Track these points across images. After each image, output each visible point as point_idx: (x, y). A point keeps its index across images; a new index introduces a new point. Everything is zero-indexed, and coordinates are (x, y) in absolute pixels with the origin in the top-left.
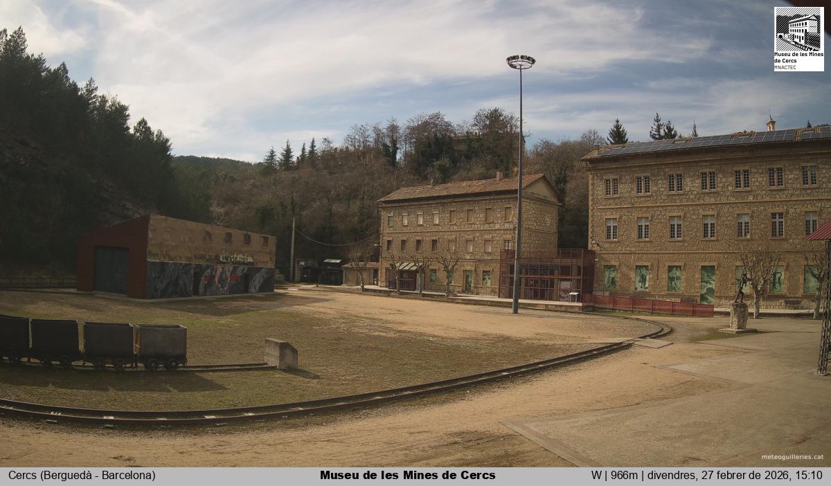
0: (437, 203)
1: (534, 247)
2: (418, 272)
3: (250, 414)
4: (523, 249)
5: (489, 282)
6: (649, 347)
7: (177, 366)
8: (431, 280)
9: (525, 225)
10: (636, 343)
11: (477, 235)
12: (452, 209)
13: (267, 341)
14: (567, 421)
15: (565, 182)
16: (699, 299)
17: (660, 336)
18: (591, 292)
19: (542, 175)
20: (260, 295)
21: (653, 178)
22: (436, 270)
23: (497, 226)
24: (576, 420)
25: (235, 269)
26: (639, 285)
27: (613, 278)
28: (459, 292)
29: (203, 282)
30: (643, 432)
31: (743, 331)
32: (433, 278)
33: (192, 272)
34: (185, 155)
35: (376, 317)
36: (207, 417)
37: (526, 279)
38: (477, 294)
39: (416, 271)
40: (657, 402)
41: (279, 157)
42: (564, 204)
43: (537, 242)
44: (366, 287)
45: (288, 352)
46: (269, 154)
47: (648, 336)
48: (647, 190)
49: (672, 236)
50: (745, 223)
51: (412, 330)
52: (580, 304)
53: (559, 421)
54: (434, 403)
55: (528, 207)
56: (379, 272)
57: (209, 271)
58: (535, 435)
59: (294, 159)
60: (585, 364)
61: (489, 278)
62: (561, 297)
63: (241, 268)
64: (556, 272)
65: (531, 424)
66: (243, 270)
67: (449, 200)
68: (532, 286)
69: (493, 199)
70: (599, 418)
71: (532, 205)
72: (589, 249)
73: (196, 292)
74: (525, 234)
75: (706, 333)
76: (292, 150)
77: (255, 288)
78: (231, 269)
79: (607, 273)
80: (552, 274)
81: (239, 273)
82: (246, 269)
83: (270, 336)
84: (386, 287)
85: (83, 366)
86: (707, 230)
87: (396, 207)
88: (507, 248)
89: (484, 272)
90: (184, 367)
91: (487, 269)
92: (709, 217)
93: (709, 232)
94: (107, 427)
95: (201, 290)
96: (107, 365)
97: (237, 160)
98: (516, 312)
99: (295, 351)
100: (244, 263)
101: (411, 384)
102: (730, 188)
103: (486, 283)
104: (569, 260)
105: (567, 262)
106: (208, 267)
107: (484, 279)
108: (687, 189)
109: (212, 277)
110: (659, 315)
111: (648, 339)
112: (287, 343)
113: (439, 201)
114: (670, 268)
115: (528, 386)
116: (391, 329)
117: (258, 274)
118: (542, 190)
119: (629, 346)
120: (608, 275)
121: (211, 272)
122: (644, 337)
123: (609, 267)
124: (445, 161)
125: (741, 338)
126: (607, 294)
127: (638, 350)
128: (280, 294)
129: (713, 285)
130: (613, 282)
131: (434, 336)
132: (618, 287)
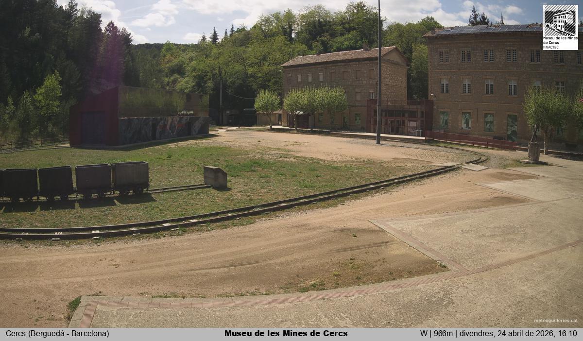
0: (322, 67)
1: (390, 97)
2: (310, 115)
3: (195, 221)
4: (383, 99)
5: (360, 121)
6: (472, 170)
7: (143, 191)
8: (319, 121)
9: (384, 82)
10: (463, 167)
11: (351, 88)
12: (333, 71)
13: (205, 168)
14: (416, 221)
15: (411, 53)
16: (506, 138)
17: (479, 163)
18: (431, 129)
19: (394, 47)
20: (199, 136)
21: (473, 51)
22: (322, 114)
23: (364, 82)
24: (422, 220)
25: (181, 119)
26: (464, 126)
27: (446, 121)
28: (338, 129)
29: (159, 130)
30: (469, 230)
31: (537, 162)
32: (321, 119)
33: (151, 123)
34: (142, 43)
35: (281, 148)
36: (165, 225)
37: (386, 120)
38: (352, 130)
39: (309, 115)
40: (478, 210)
41: (208, 39)
42: (411, 67)
43: (393, 94)
44: (273, 127)
45: (220, 175)
46: (201, 38)
47: (471, 162)
48: (469, 60)
49: (487, 93)
50: (538, 87)
51: (307, 156)
52: (424, 138)
53: (411, 221)
54: (324, 207)
55: (386, 69)
56: (282, 116)
57: (163, 122)
58: (394, 231)
59: (220, 40)
60: (428, 180)
61: (360, 119)
62: (410, 132)
63: (185, 117)
64: (406, 115)
65: (391, 223)
66: (186, 120)
67: (330, 65)
68: (389, 124)
69: (361, 64)
70: (438, 219)
71: (388, 68)
72: (429, 99)
73: (154, 137)
74: (383, 88)
75: (511, 162)
76: (218, 35)
77: (196, 132)
78: (178, 120)
79: (442, 117)
80: (404, 116)
81: (184, 122)
82: (189, 119)
83: (207, 165)
84: (287, 126)
85: (76, 197)
86: (511, 90)
87: (293, 70)
88: (371, 98)
89: (356, 114)
90: (148, 190)
91: (358, 113)
92: (513, 81)
93: (513, 91)
94: (95, 239)
95: (157, 135)
96: (93, 195)
97: (179, 43)
98: (378, 143)
99: (225, 174)
100: (187, 115)
101: (308, 194)
102: (527, 62)
103: (358, 122)
104: (415, 107)
105: (414, 107)
106: (161, 119)
107: (356, 120)
108: (497, 60)
109: (165, 126)
110: (478, 147)
111: (471, 164)
112: (219, 169)
113: (323, 66)
114: (486, 115)
115: (388, 194)
116: (292, 156)
117: (197, 122)
118: (396, 58)
119: (458, 167)
120: (443, 118)
121: (164, 123)
122: (468, 163)
123: (443, 113)
124: (326, 37)
125: (536, 167)
126: (442, 131)
127: (464, 172)
128: (212, 135)
129: (515, 129)
130: (446, 123)
131: (322, 160)
132: (450, 127)
